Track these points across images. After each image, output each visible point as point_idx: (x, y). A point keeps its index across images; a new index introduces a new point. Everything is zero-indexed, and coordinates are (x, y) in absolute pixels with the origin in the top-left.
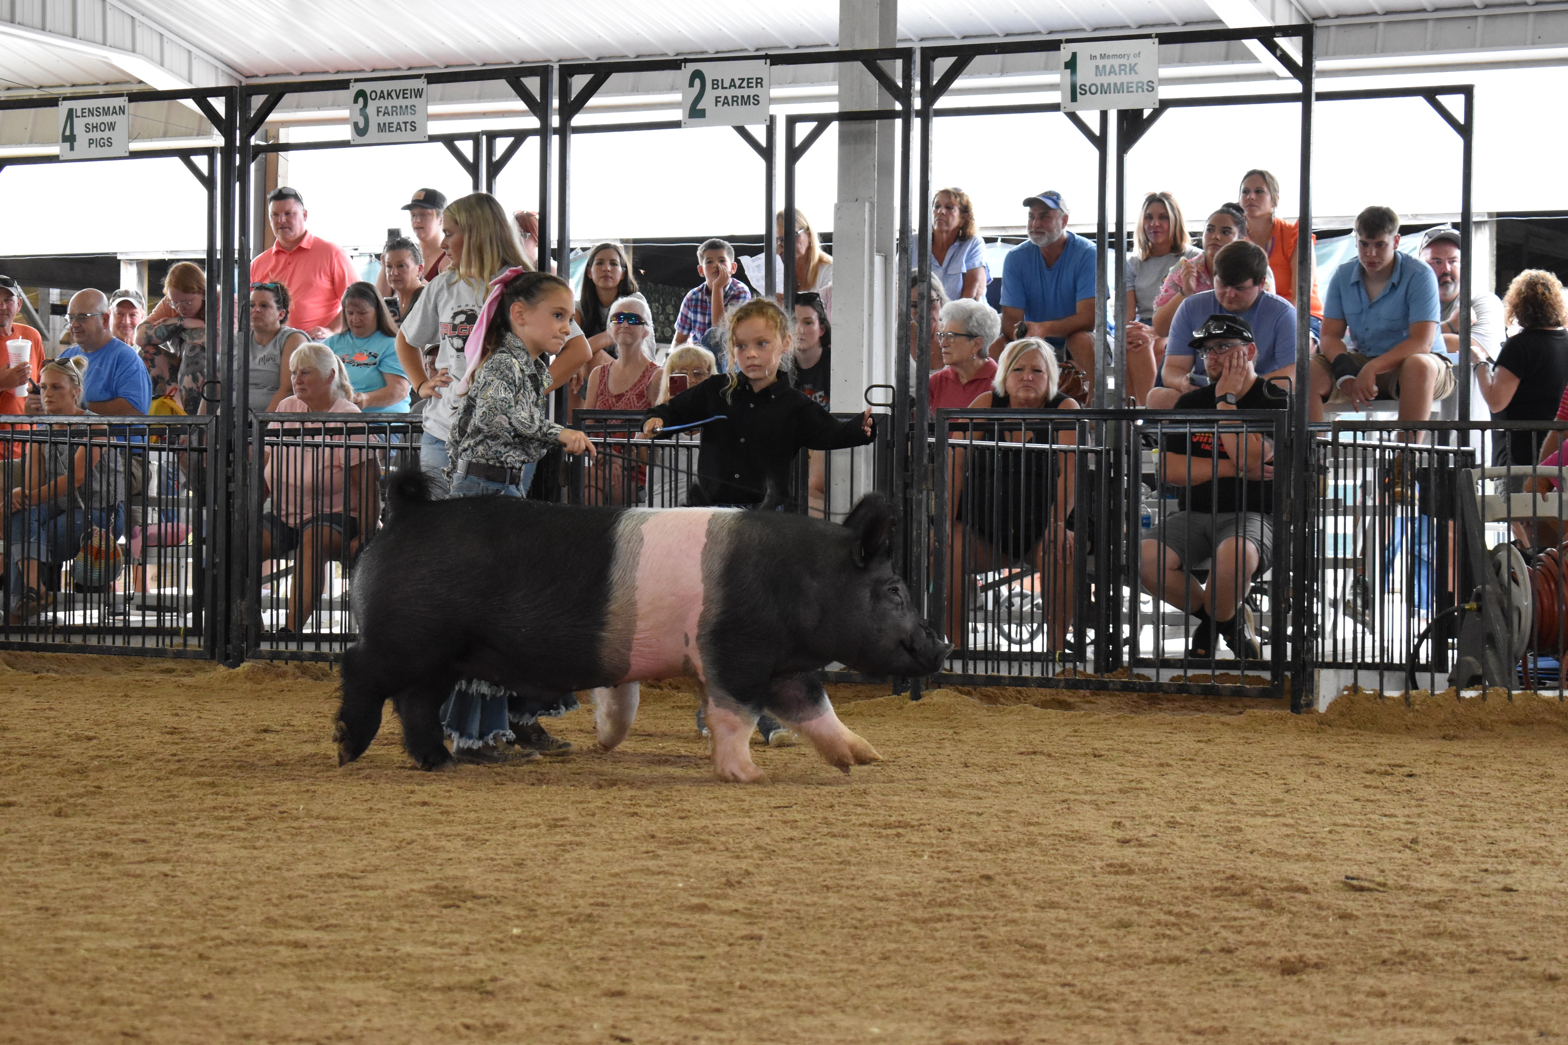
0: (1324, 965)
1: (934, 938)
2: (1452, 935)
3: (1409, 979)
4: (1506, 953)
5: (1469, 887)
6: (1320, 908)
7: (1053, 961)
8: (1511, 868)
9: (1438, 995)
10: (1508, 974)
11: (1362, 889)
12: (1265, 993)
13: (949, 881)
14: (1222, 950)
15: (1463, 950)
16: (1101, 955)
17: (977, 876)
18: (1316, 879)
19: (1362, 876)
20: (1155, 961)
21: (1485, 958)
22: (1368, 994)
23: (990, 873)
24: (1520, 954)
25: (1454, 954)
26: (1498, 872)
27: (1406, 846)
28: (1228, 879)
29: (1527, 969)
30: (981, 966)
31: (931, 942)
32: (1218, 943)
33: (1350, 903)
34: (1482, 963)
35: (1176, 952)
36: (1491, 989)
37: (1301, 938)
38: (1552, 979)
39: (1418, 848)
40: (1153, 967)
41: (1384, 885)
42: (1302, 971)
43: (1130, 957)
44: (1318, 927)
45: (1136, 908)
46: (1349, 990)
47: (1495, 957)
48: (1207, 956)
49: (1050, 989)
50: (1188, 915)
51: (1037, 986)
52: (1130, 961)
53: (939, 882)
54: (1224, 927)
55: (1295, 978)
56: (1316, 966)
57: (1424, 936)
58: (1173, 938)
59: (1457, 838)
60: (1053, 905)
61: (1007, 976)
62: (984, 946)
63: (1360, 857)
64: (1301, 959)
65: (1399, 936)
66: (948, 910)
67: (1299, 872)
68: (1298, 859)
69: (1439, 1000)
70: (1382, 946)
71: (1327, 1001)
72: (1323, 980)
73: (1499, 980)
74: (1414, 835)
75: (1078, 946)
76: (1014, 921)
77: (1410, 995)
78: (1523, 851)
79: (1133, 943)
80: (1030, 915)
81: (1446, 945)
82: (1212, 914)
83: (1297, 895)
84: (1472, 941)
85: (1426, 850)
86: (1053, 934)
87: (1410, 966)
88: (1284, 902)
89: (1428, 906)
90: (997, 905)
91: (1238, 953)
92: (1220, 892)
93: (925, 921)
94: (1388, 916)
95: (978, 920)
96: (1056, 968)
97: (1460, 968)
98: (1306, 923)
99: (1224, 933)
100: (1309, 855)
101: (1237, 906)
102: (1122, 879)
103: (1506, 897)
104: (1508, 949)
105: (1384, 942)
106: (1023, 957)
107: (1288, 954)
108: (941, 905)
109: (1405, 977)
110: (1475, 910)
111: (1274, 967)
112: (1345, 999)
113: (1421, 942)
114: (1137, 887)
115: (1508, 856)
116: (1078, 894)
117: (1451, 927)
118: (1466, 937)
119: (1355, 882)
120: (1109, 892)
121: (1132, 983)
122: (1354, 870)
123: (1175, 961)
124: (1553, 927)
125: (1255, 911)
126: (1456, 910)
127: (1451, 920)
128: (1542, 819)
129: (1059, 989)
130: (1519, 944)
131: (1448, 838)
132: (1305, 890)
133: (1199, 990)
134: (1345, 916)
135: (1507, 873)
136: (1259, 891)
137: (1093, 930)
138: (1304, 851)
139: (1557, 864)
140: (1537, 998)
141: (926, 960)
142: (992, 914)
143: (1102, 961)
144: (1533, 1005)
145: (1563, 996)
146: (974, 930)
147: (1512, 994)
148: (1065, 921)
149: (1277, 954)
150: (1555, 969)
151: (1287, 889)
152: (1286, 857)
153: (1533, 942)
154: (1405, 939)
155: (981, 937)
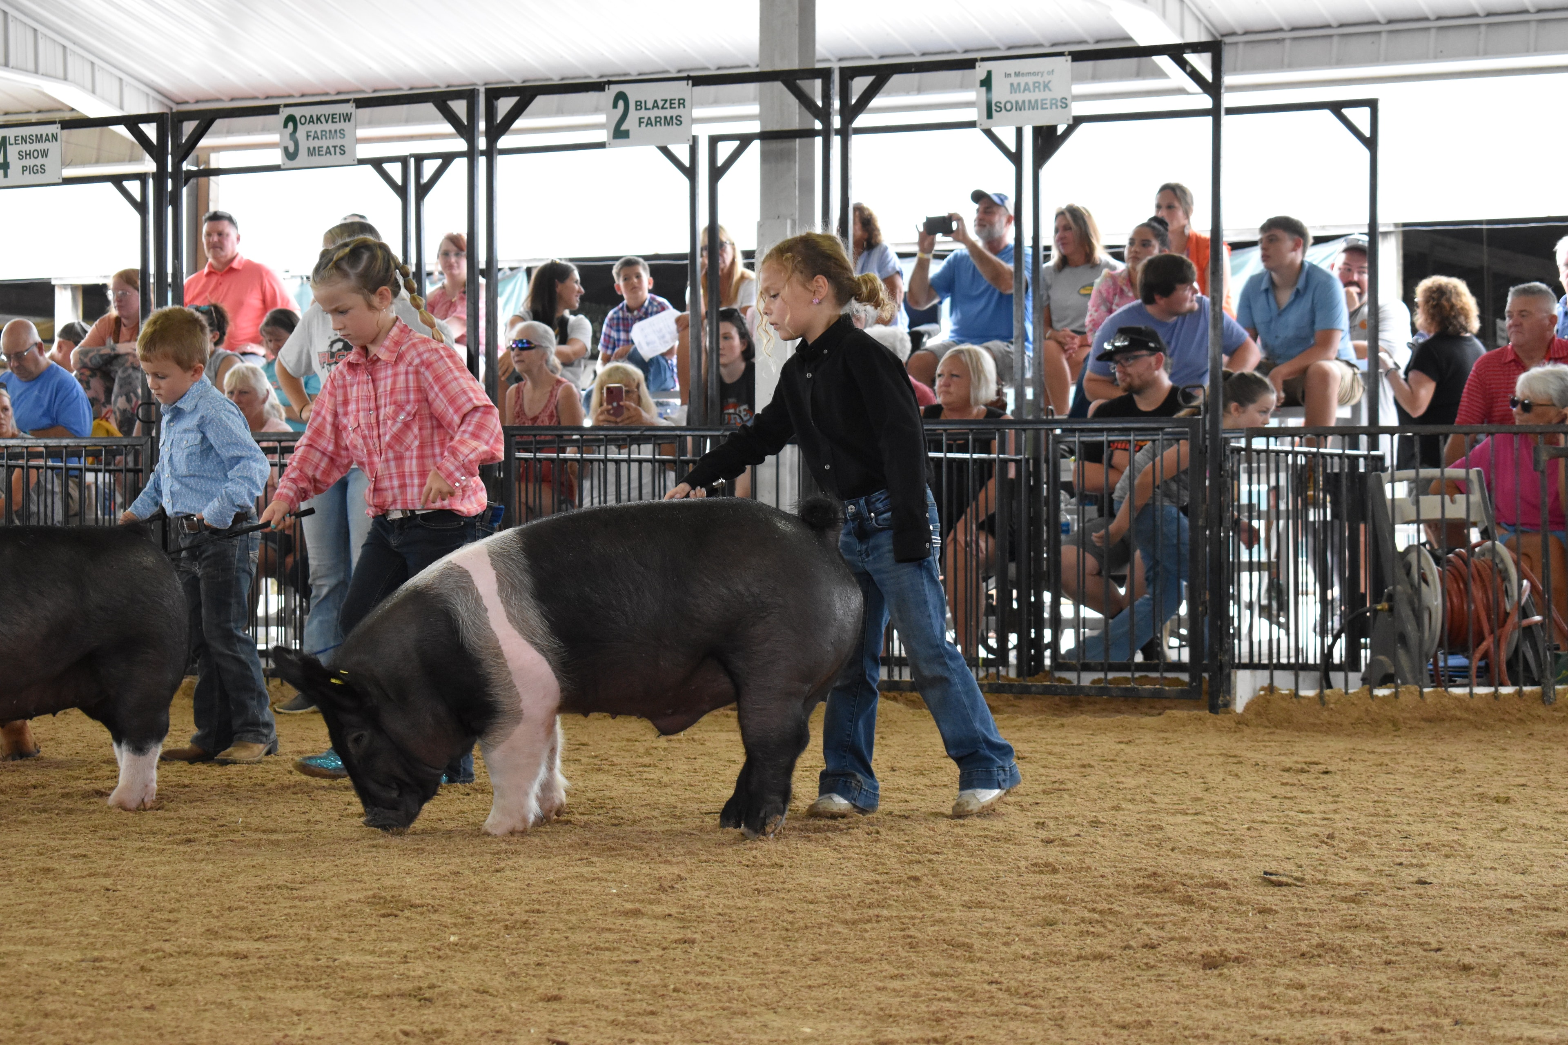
1: (865, 940)
2: (1368, 927)
3: (1328, 971)
4: (1421, 944)
6: (1239, 903)
7: (981, 959)
8: (1425, 861)
9: (1355, 987)
10: (1422, 965)
11: (1280, 884)
12: (1187, 987)
13: (877, 882)
14: (1145, 946)
15: (1379, 942)
16: (1027, 953)
17: (905, 878)
18: (1235, 876)
19: (1281, 871)
20: (1079, 958)
21: (1401, 949)
22: (1288, 986)
23: (918, 874)
24: (1435, 945)
25: (1370, 946)
26: (1412, 865)
27: (1323, 842)
28: (1149, 876)
29: (1442, 959)
30: (910, 966)
31: (861, 943)
32: (1142, 939)
33: (1269, 898)
34: (1397, 955)
35: (1101, 949)
36: (1407, 980)
37: (1222, 932)
38: (1466, 968)
39: (1334, 843)
40: (1078, 964)
41: (1302, 880)
42: (1223, 965)
43: (1055, 954)
44: (1238, 922)
45: (1060, 906)
46: (1269, 982)
47: (1410, 949)
48: (1131, 952)
49: (977, 987)
50: (1111, 912)
51: (965, 984)
52: (1055, 958)
53: (868, 883)
54: (1146, 923)
55: (1216, 972)
56: (1237, 960)
57: (1341, 929)
58: (1097, 935)
59: (1372, 833)
60: (980, 905)
61: (935, 975)
62: (912, 946)
63: (1279, 853)
64: (1222, 953)
65: (1317, 930)
66: (877, 911)
67: (1218, 868)
68: (1218, 856)
69: (1356, 991)
70: (1301, 940)
71: (1248, 994)
72: (1244, 973)
73: (1415, 971)
74: (1331, 831)
75: (1006, 944)
76: (941, 921)
77: (1328, 987)
78: (1436, 844)
79: (1058, 939)
80: (957, 914)
81: (1363, 937)
82: (1134, 911)
83: (1217, 891)
84: (1387, 933)
85: (1342, 845)
86: (979, 933)
88: (1205, 898)
89: (1344, 900)
90: (925, 905)
91: (1160, 949)
93: (854, 922)
94: (1306, 910)
95: (907, 921)
96: (983, 966)
97: (1377, 959)
98: (1226, 918)
99: (1147, 930)
100: (1228, 852)
101: (1159, 902)
102: (1046, 878)
103: (1420, 889)
104: (1423, 940)
105: (1303, 935)
106: (951, 956)
107: (1210, 949)
108: (870, 906)
109: (1324, 969)
110: (1391, 902)
111: (1196, 961)
112: (1265, 992)
113: (1338, 934)
114: (1061, 885)
115: (1422, 850)
116: (1004, 893)
117: (1367, 919)
118: (1382, 929)
119: (1273, 878)
120: (1036, 893)
121: (1057, 979)
122: (1273, 866)
123: (1099, 957)
124: (1467, 918)
125: (1177, 907)
126: (1372, 903)
127: (1368, 913)
128: (1454, 813)
129: (987, 987)
130: (1434, 934)
131: (1363, 833)
132: (1225, 886)
133: (1123, 985)
134: (1264, 911)
135: (1422, 866)
136: (1180, 886)
137: (1019, 928)
138: (1224, 848)
139: (1470, 857)
140: (1452, 987)
141: (856, 960)
142: (920, 915)
143: (1029, 958)
144: (1448, 994)
145: (1477, 986)
146: (903, 930)
147: (1427, 984)
148: (991, 920)
149: (1201, 948)
150: (1468, 959)
151: (1207, 885)
152: (1206, 854)
153: (1447, 933)
154: (1323, 932)
155: (910, 937)
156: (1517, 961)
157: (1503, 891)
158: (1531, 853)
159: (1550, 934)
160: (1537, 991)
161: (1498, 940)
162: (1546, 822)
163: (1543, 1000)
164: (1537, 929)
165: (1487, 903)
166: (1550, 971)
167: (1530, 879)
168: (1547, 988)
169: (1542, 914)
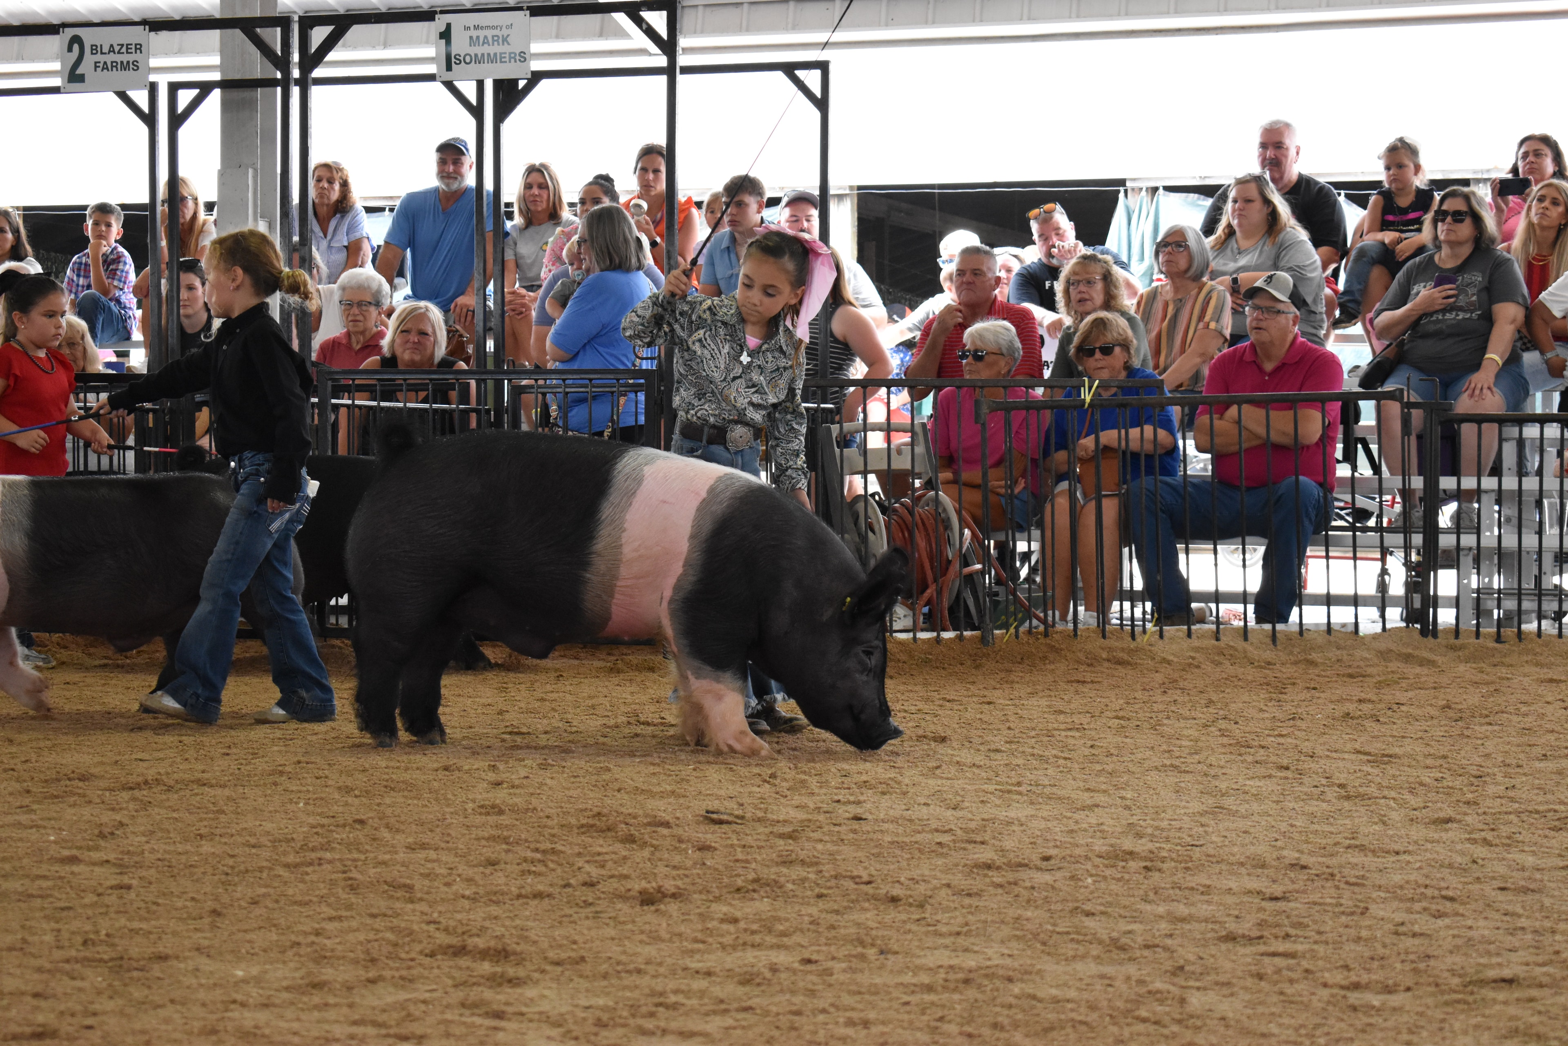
0: (681, 895)
1: (303, 881)
2: (803, 862)
3: (762, 905)
4: (853, 878)
5: (821, 818)
6: (680, 841)
7: (421, 900)
8: (862, 798)
9: (787, 920)
10: (853, 897)
11: (721, 822)
12: (624, 923)
13: (323, 826)
14: (585, 884)
15: (812, 876)
16: (467, 893)
17: (350, 821)
18: (678, 815)
19: (722, 810)
20: (519, 896)
21: (833, 883)
22: (722, 921)
23: (364, 817)
24: (866, 878)
25: (804, 880)
26: (849, 802)
27: (765, 781)
28: (594, 816)
29: (871, 891)
30: (349, 907)
31: (301, 886)
32: (582, 877)
33: (709, 836)
34: (830, 888)
35: (540, 887)
36: (837, 912)
37: (661, 869)
38: (894, 900)
39: (777, 782)
40: (516, 903)
41: (743, 818)
42: (660, 901)
43: (495, 893)
44: (677, 859)
45: (504, 846)
46: (703, 917)
47: (842, 882)
48: (570, 890)
49: (415, 927)
50: (553, 851)
51: (403, 925)
52: (494, 897)
53: (313, 827)
54: (588, 862)
55: (653, 908)
56: (674, 896)
57: (777, 864)
58: (538, 874)
59: (813, 772)
60: (424, 846)
61: (374, 916)
62: (352, 888)
63: (722, 792)
64: (659, 890)
65: (753, 865)
66: (320, 854)
67: (662, 808)
68: (662, 795)
69: (787, 924)
70: (738, 875)
71: (682, 928)
72: (680, 909)
73: (845, 903)
74: (773, 770)
75: (447, 884)
76: (384, 863)
77: (761, 920)
78: (873, 782)
79: (499, 879)
80: (401, 856)
81: (798, 872)
82: (577, 849)
83: (659, 829)
84: (821, 867)
85: (784, 784)
86: (421, 874)
87: (762, 893)
88: (646, 837)
89: (782, 836)
90: (368, 847)
91: (600, 886)
92: (586, 828)
93: (296, 866)
94: (744, 846)
95: (349, 863)
96: (423, 907)
97: (809, 893)
98: (666, 856)
99: (588, 868)
100: (673, 792)
101: (601, 842)
102: (492, 819)
103: (855, 825)
104: (855, 873)
105: (740, 871)
106: (392, 897)
107: (648, 886)
108: (313, 850)
109: (757, 904)
110: (827, 838)
111: (634, 898)
112: (700, 927)
113: (774, 869)
114: (506, 826)
115: (860, 787)
116: (449, 835)
117: (802, 855)
118: (817, 864)
119: (715, 816)
120: (481, 834)
121: (496, 918)
122: (715, 805)
123: (539, 895)
124: (898, 852)
125: (618, 846)
126: (809, 839)
127: (804, 849)
130: (866, 868)
131: (804, 772)
132: (667, 825)
133: (560, 922)
134: (703, 848)
135: (858, 803)
136: (623, 826)
137: (461, 869)
138: (669, 788)
139: (905, 794)
140: (879, 918)
141: (295, 903)
142: (363, 857)
143: (468, 898)
144: (875, 925)
145: (904, 917)
146: (344, 872)
147: (856, 916)
148: (434, 861)
149: (637, 885)
150: (897, 891)
151: (649, 824)
152: (652, 794)
153: (878, 867)
154: (759, 868)
155: (350, 879)
156: (944, 892)
157: (934, 826)
158: (963, 789)
159: (976, 866)
160: (960, 920)
161: (927, 873)
162: (979, 759)
163: (965, 929)
164: (963, 861)
165: (919, 837)
166: (974, 901)
167: (959, 813)
168: (970, 917)
169: (970, 847)
